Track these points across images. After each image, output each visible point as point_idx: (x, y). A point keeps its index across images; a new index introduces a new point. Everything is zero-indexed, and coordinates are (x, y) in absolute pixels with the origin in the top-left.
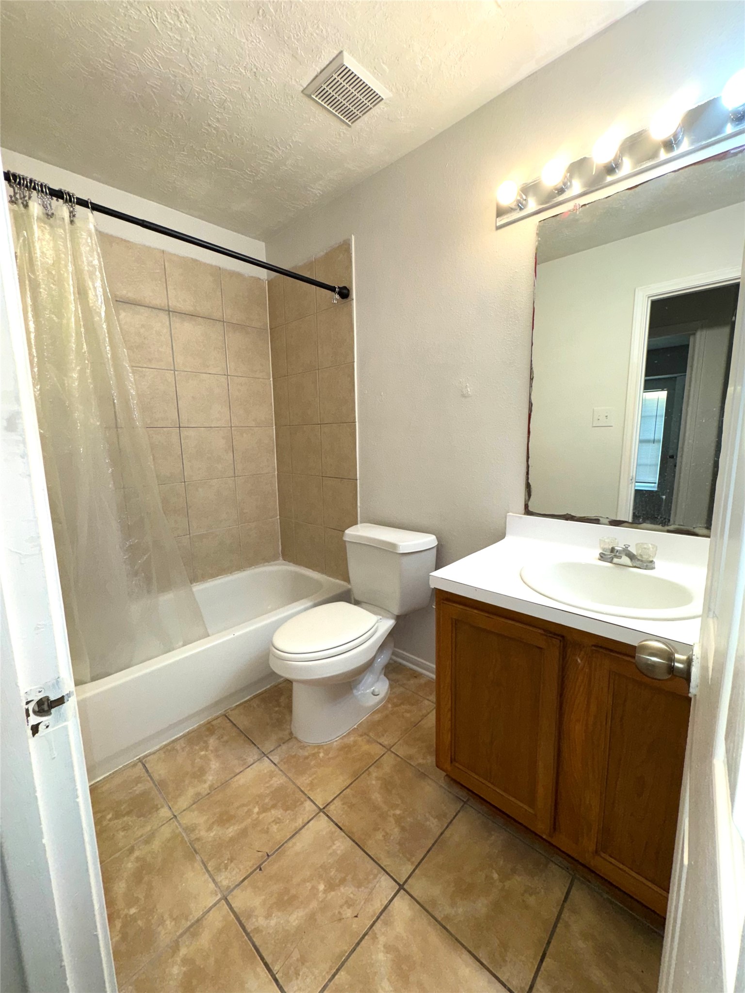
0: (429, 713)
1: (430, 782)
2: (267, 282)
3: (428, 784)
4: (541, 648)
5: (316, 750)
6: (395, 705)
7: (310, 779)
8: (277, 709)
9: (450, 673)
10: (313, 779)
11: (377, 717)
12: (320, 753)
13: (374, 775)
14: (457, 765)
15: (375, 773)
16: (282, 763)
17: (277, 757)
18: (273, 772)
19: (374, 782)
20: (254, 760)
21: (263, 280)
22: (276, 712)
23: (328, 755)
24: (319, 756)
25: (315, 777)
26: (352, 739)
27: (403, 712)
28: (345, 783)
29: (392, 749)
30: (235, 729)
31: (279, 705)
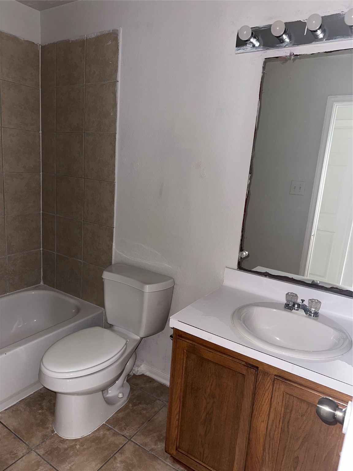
0: (160, 410)
1: (159, 462)
2: (40, 46)
3: (158, 464)
4: (244, 375)
5: (74, 443)
6: (135, 405)
7: (70, 465)
8: (40, 411)
9: (180, 388)
10: (72, 466)
11: (120, 415)
12: (76, 445)
13: (119, 459)
14: (180, 450)
15: (119, 458)
16: (47, 455)
17: (42, 450)
18: (39, 462)
19: (118, 465)
20: (23, 454)
21: (37, 45)
22: (40, 414)
23: (83, 446)
24: (76, 447)
25: (74, 465)
26: (102, 433)
27: (141, 410)
28: (97, 467)
29: (131, 439)
30: (6, 429)
31: (42, 408)
